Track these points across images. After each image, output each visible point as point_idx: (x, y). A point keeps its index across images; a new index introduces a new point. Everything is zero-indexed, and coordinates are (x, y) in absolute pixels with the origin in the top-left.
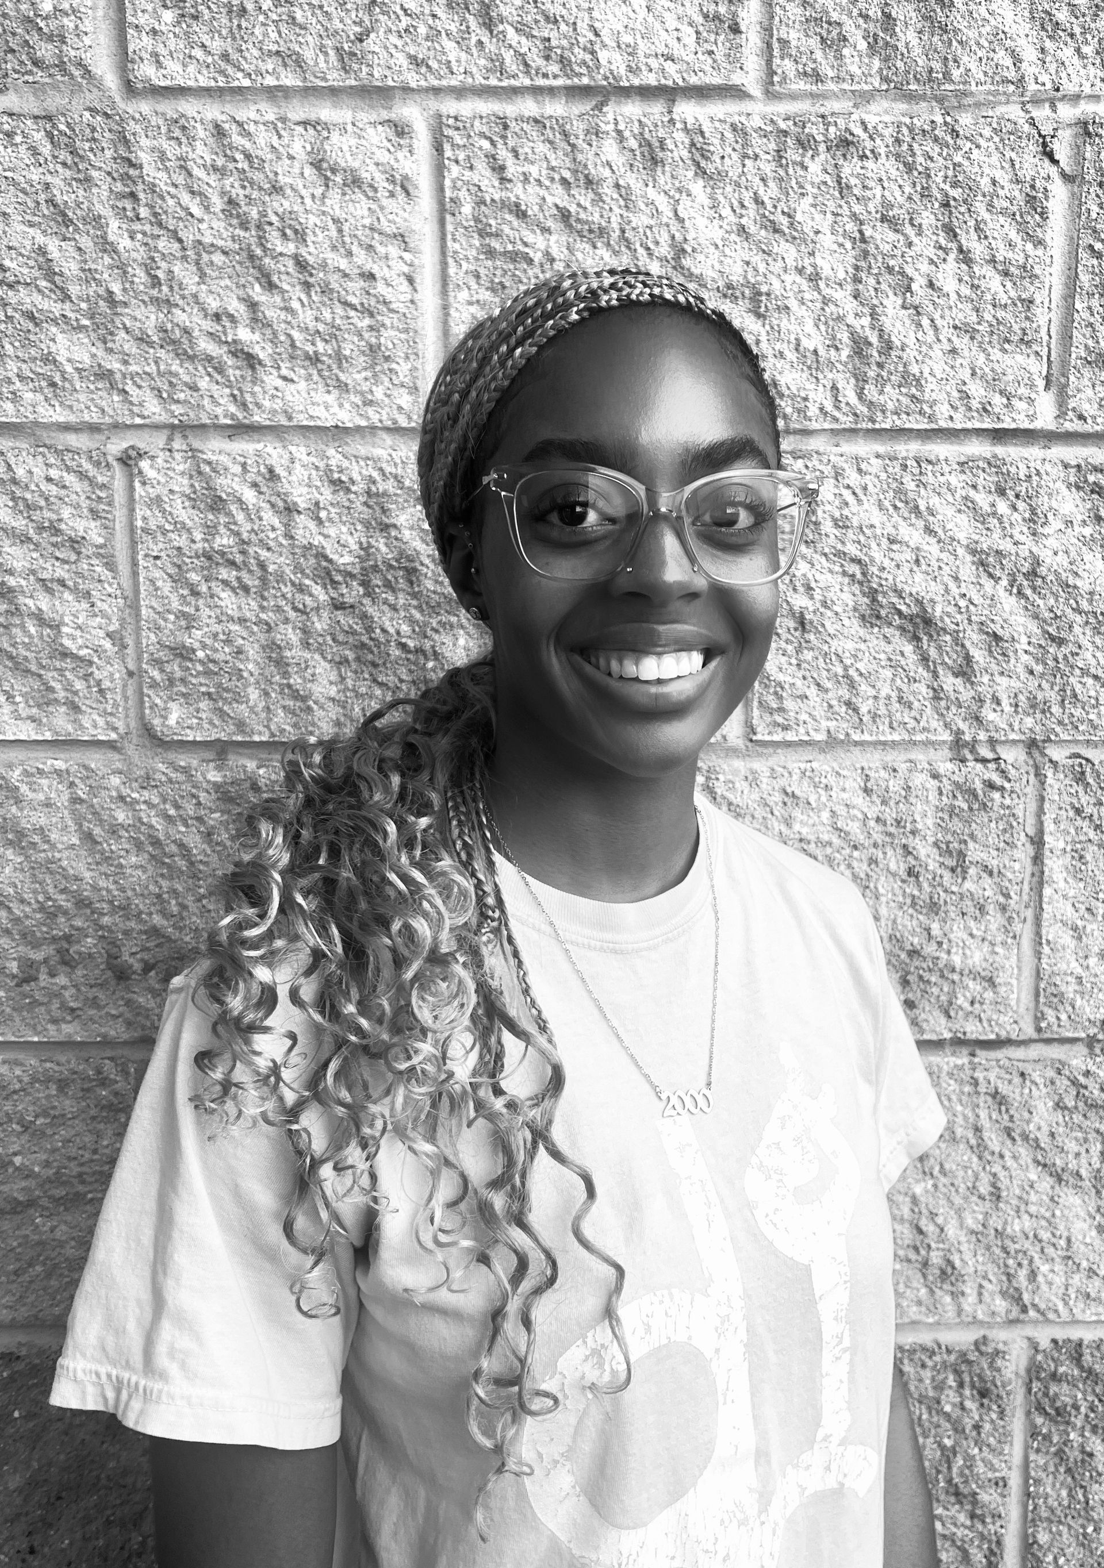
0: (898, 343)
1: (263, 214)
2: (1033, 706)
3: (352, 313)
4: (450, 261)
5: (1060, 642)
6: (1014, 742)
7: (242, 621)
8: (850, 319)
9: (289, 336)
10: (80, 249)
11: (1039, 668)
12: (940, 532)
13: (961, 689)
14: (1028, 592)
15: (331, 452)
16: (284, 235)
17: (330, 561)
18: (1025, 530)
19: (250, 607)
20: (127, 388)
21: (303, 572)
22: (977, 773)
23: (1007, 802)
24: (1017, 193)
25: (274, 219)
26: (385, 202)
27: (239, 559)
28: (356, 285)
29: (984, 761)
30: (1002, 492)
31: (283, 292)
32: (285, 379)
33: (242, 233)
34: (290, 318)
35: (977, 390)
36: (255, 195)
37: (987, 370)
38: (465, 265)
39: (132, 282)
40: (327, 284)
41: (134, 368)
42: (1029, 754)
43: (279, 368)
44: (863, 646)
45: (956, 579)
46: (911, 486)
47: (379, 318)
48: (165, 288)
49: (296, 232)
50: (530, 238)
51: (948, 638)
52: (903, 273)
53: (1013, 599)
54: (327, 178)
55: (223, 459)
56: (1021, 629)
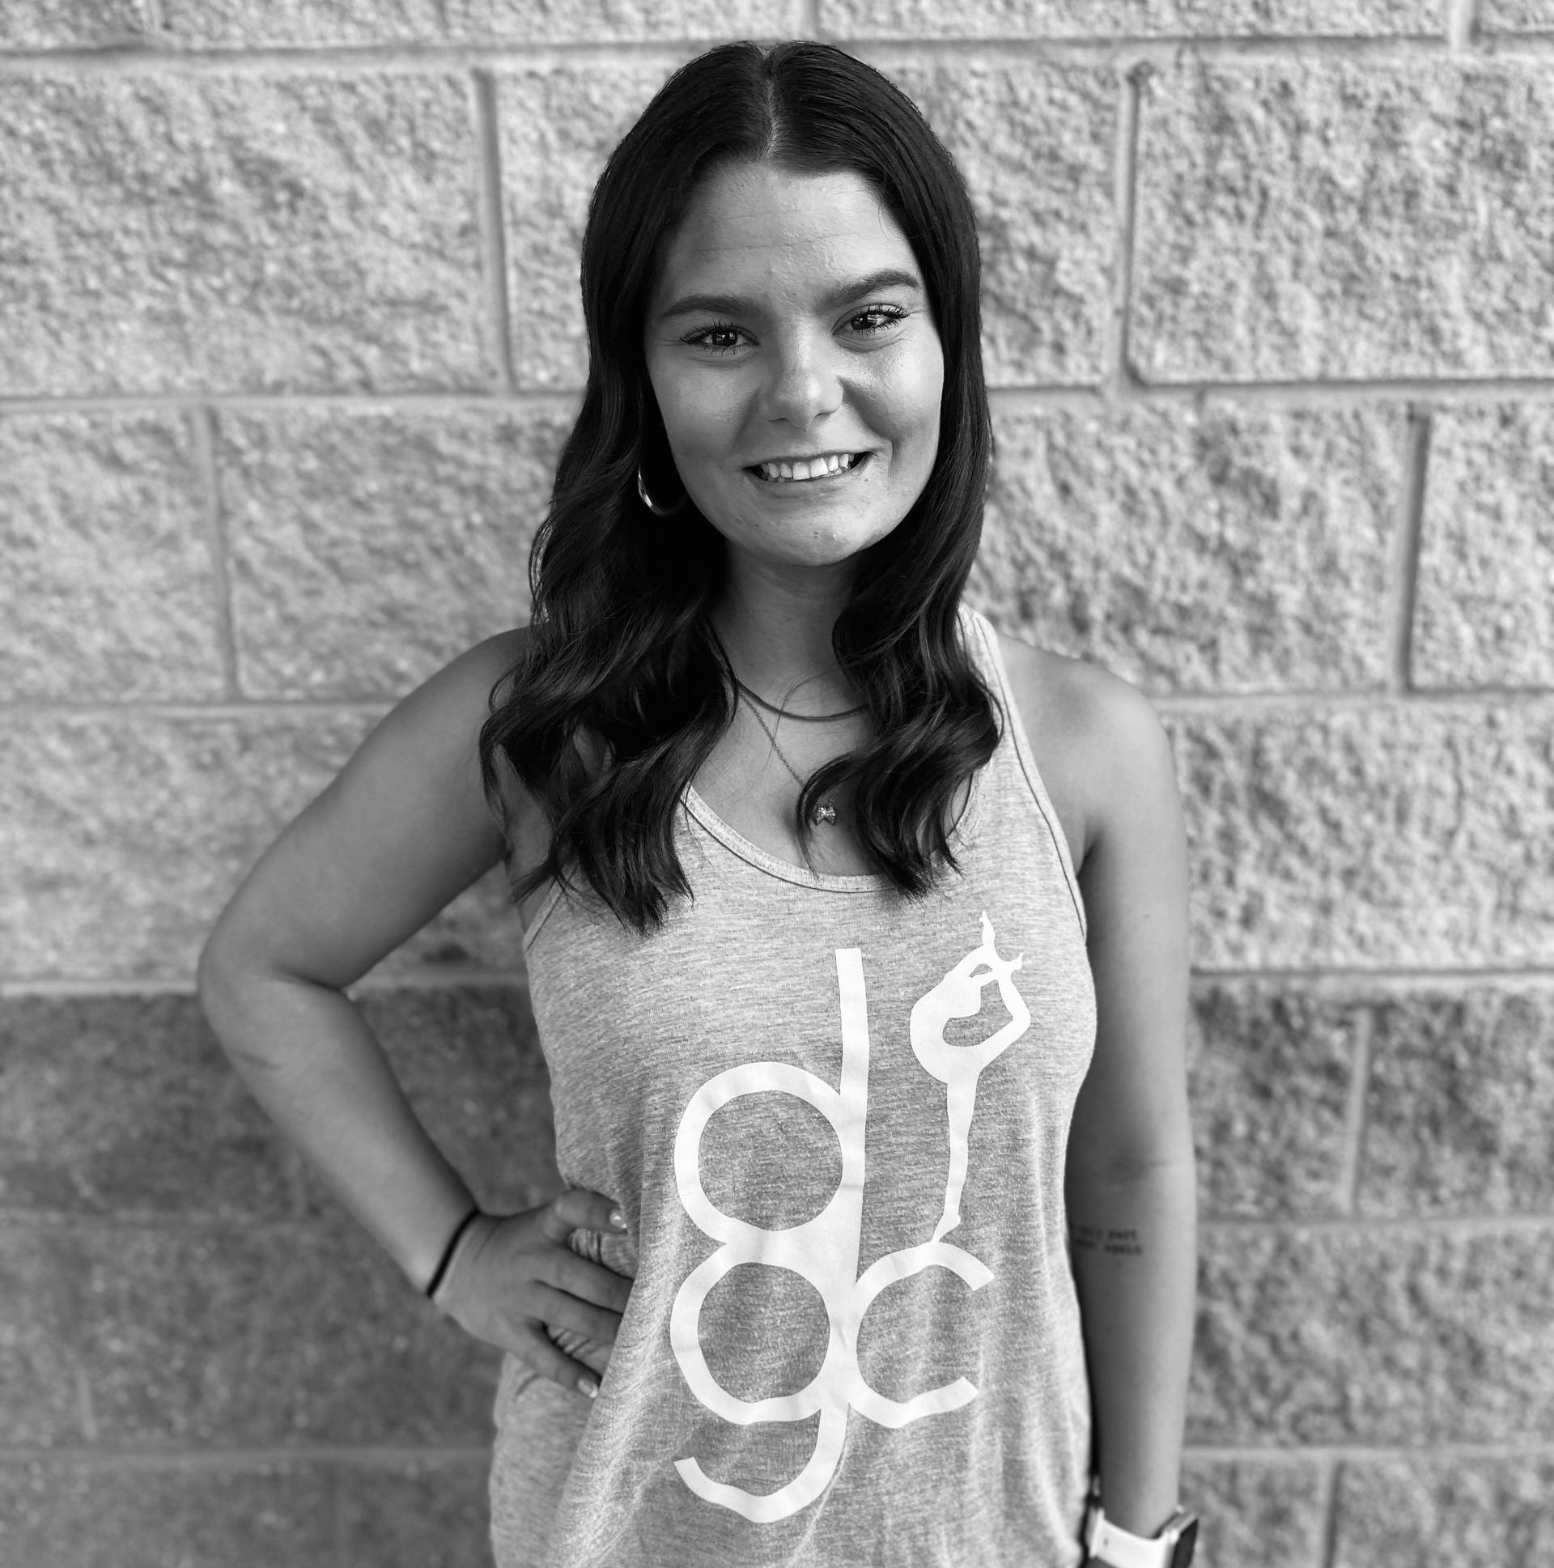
55: (1236, 75)
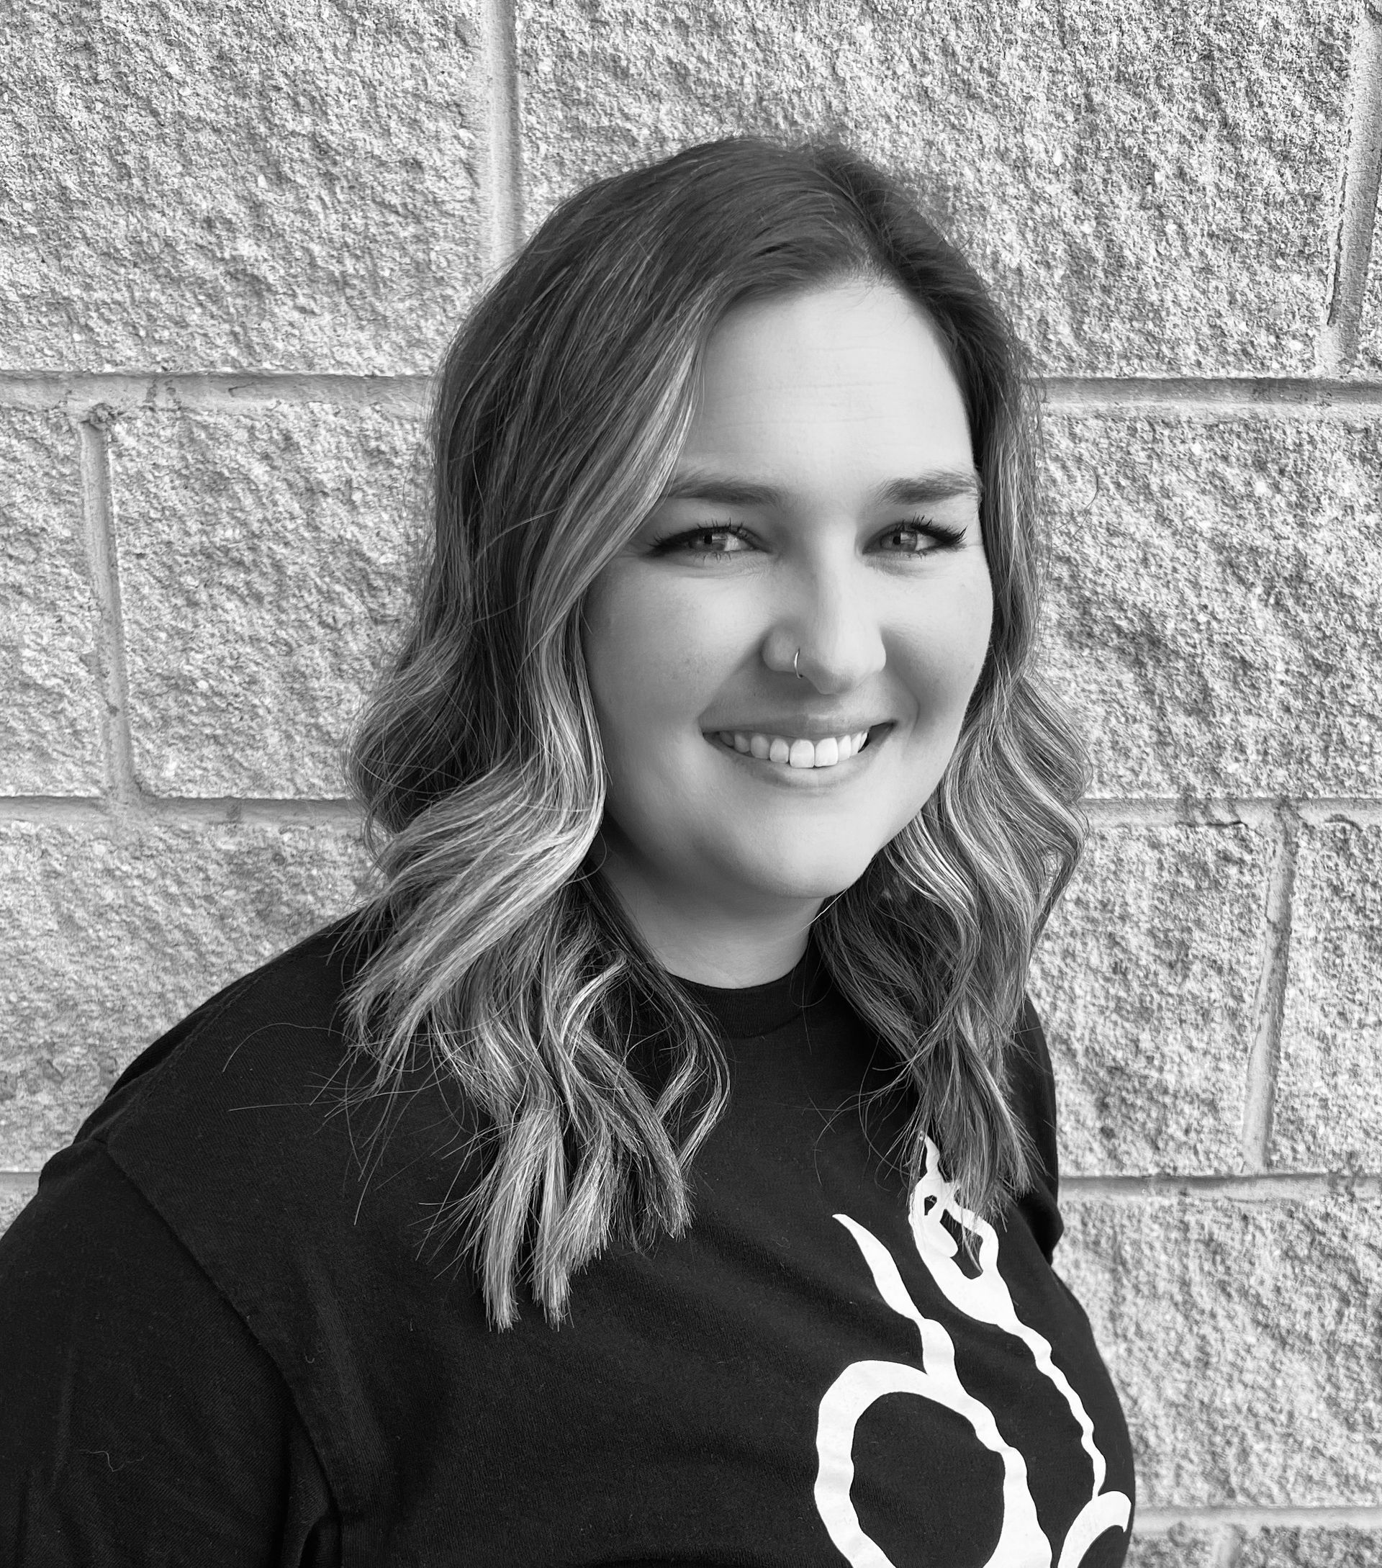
0: (1132, 259)
1: (267, 75)
2: (1287, 755)
3: (392, 218)
4: (524, 141)
5: (1328, 670)
6: (1260, 801)
7: (254, 640)
8: (1068, 224)
9: (307, 251)
10: (20, 125)
11: (1297, 704)
12: (1177, 521)
13: (1195, 732)
14: (1290, 603)
15: (367, 411)
16: (297, 104)
17: (368, 560)
18: (1290, 519)
19: (263, 623)
20: (91, 323)
21: (331, 575)
22: (1209, 842)
23: (1247, 879)
24: (1306, 40)
25: (282, 81)
26: (433, 57)
27: (248, 557)
28: (396, 178)
29: (1219, 825)
30: (1261, 466)
31: (297, 187)
32: (303, 310)
33: (239, 102)
34: (307, 225)
35: (1235, 325)
36: (255, 46)
37: (1251, 296)
38: (543, 147)
39: (92, 173)
40: (358, 176)
41: (99, 295)
42: (1278, 815)
43: (294, 296)
44: (1068, 675)
45: (1195, 585)
46: (1141, 457)
47: (429, 224)
48: (136, 181)
49: (313, 100)
50: (633, 110)
51: (1181, 664)
52: (1143, 157)
53: (1269, 613)
54: (353, 22)
56: (1278, 654)
